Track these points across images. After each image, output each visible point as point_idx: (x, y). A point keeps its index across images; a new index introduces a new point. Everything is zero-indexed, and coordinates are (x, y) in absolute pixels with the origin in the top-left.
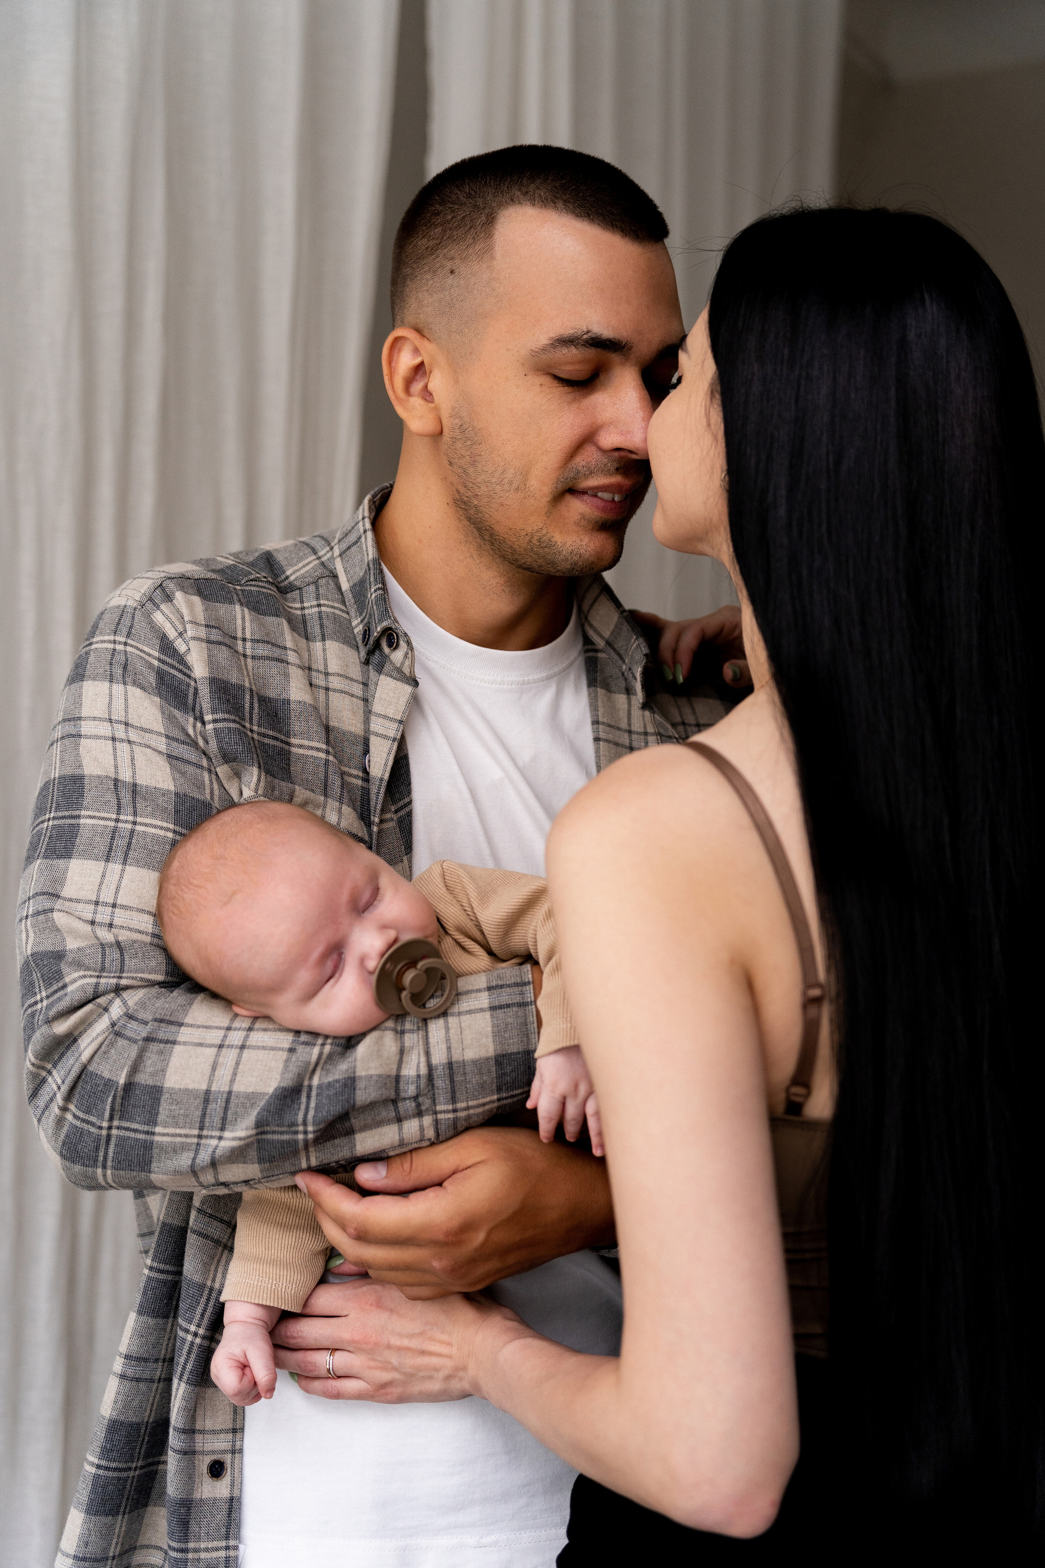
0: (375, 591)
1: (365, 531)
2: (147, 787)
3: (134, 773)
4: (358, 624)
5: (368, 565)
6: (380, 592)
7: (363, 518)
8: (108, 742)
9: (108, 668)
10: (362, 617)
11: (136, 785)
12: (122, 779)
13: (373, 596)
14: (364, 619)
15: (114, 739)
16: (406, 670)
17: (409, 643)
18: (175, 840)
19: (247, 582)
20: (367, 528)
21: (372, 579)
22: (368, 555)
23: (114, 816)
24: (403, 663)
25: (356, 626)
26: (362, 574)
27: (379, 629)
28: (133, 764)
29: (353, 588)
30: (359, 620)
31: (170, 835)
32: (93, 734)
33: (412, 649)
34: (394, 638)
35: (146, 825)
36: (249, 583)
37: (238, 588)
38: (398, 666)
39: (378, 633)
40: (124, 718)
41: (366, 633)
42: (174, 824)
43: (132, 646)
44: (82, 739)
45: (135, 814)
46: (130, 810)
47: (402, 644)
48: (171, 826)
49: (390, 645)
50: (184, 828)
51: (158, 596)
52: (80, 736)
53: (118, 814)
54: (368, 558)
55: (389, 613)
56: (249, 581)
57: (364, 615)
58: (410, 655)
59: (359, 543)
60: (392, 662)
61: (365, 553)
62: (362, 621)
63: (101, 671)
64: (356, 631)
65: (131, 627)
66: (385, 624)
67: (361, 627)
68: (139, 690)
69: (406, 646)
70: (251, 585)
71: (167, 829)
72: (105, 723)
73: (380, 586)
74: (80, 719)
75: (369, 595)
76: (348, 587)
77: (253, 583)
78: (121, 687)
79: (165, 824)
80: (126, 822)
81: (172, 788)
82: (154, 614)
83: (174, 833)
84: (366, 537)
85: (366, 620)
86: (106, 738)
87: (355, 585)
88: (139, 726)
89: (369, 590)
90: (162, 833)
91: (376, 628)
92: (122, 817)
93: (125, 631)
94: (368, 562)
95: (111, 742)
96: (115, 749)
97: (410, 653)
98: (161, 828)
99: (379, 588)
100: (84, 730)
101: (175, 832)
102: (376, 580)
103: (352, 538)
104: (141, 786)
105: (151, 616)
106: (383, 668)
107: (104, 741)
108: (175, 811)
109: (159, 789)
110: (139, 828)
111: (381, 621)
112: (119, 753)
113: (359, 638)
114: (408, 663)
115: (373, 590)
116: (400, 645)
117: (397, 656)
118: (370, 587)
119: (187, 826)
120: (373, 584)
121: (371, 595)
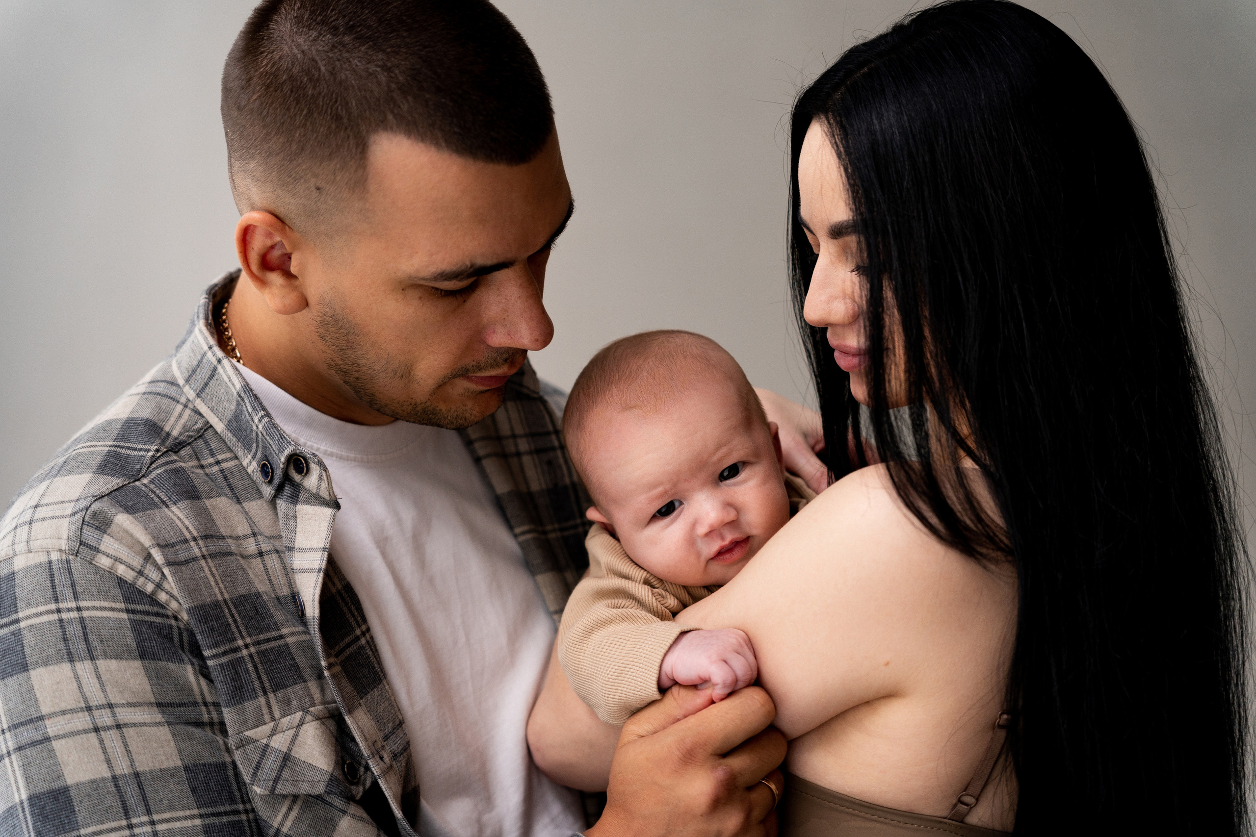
0: (260, 421)
1: (219, 361)
2: (151, 772)
3: (132, 762)
4: (250, 462)
5: (240, 396)
6: (266, 419)
7: (210, 348)
8: (90, 735)
9: (62, 646)
10: (252, 453)
11: (138, 774)
12: (119, 773)
13: (260, 427)
14: (255, 454)
15: (96, 730)
16: (325, 494)
17: (321, 464)
18: (205, 825)
19: (148, 468)
20: (220, 357)
21: (250, 410)
22: (233, 385)
23: (124, 823)
24: (319, 487)
25: (249, 465)
26: (233, 408)
27: (283, 460)
28: (128, 752)
29: (229, 426)
30: (250, 457)
31: (198, 822)
32: (67, 731)
33: (326, 470)
34: (302, 463)
35: (167, 821)
36: (152, 467)
37: (145, 481)
38: (314, 491)
39: (283, 464)
40: (104, 699)
41: (266, 470)
42: (198, 808)
43: (88, 609)
44: (53, 742)
45: (149, 812)
46: (141, 809)
47: (314, 467)
48: (196, 812)
49: (300, 471)
50: (209, 806)
51: (90, 535)
52: (48, 739)
53: (128, 818)
54: (235, 388)
55: (286, 439)
56: (149, 467)
57: (254, 450)
58: (324, 477)
59: (216, 376)
60: (306, 490)
61: (229, 384)
62: (253, 458)
63: (52, 651)
64: (250, 470)
65: (73, 585)
66: (287, 452)
67: (254, 464)
68: (114, 661)
69: (318, 468)
70: (154, 470)
71: (192, 817)
72: (80, 714)
73: (262, 413)
74: (41, 718)
75: (255, 428)
76: (224, 426)
77: (154, 466)
78: (88, 664)
79: (188, 813)
80: (142, 824)
81: (179, 763)
82: (96, 559)
83: (201, 818)
84: (223, 367)
85: (259, 455)
86: (85, 731)
87: (230, 421)
88: (124, 702)
89: (251, 422)
90: (188, 823)
91: (280, 460)
92: (134, 821)
93: (68, 593)
94: (238, 393)
95: (94, 734)
96: (101, 741)
97: (324, 474)
98: (186, 818)
99: (262, 416)
100: (51, 731)
101: (201, 816)
102: (254, 408)
103: (204, 373)
104: (144, 773)
105: (94, 562)
106: (298, 498)
107: (84, 735)
108: (191, 791)
109: (165, 770)
110: (160, 827)
111: (281, 450)
112: (107, 743)
113: (258, 477)
114: (324, 485)
115: (256, 421)
116: (311, 469)
117: (311, 482)
118: (252, 419)
119: (210, 803)
120: (253, 414)
121: (257, 427)
